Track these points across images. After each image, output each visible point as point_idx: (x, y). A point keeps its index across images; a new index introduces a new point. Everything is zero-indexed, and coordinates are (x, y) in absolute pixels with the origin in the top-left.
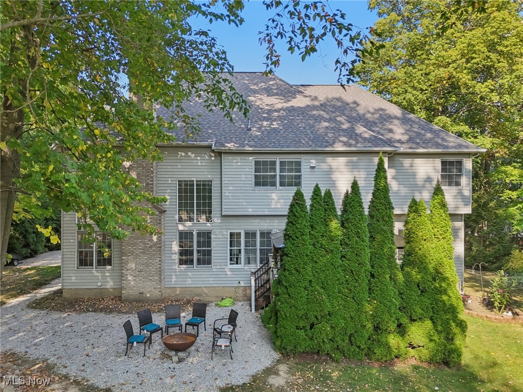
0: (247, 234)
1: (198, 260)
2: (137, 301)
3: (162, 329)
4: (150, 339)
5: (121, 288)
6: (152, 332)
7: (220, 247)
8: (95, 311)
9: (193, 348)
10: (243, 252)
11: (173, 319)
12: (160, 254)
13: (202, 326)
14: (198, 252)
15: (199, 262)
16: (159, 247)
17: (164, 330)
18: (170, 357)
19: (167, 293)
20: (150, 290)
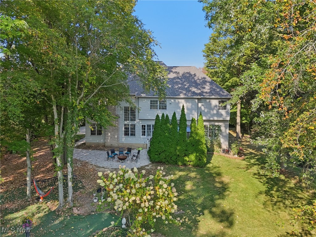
0: (148, 126)
1: (131, 134)
2: (110, 147)
3: (117, 154)
4: (114, 157)
5: (105, 143)
6: (115, 155)
7: (138, 130)
8: (97, 150)
9: (126, 160)
10: (146, 132)
11: (121, 152)
12: (118, 132)
13: (130, 154)
14: (131, 131)
15: (131, 135)
16: (118, 130)
17: (118, 155)
18: (119, 162)
19: (120, 145)
20: (115, 144)
